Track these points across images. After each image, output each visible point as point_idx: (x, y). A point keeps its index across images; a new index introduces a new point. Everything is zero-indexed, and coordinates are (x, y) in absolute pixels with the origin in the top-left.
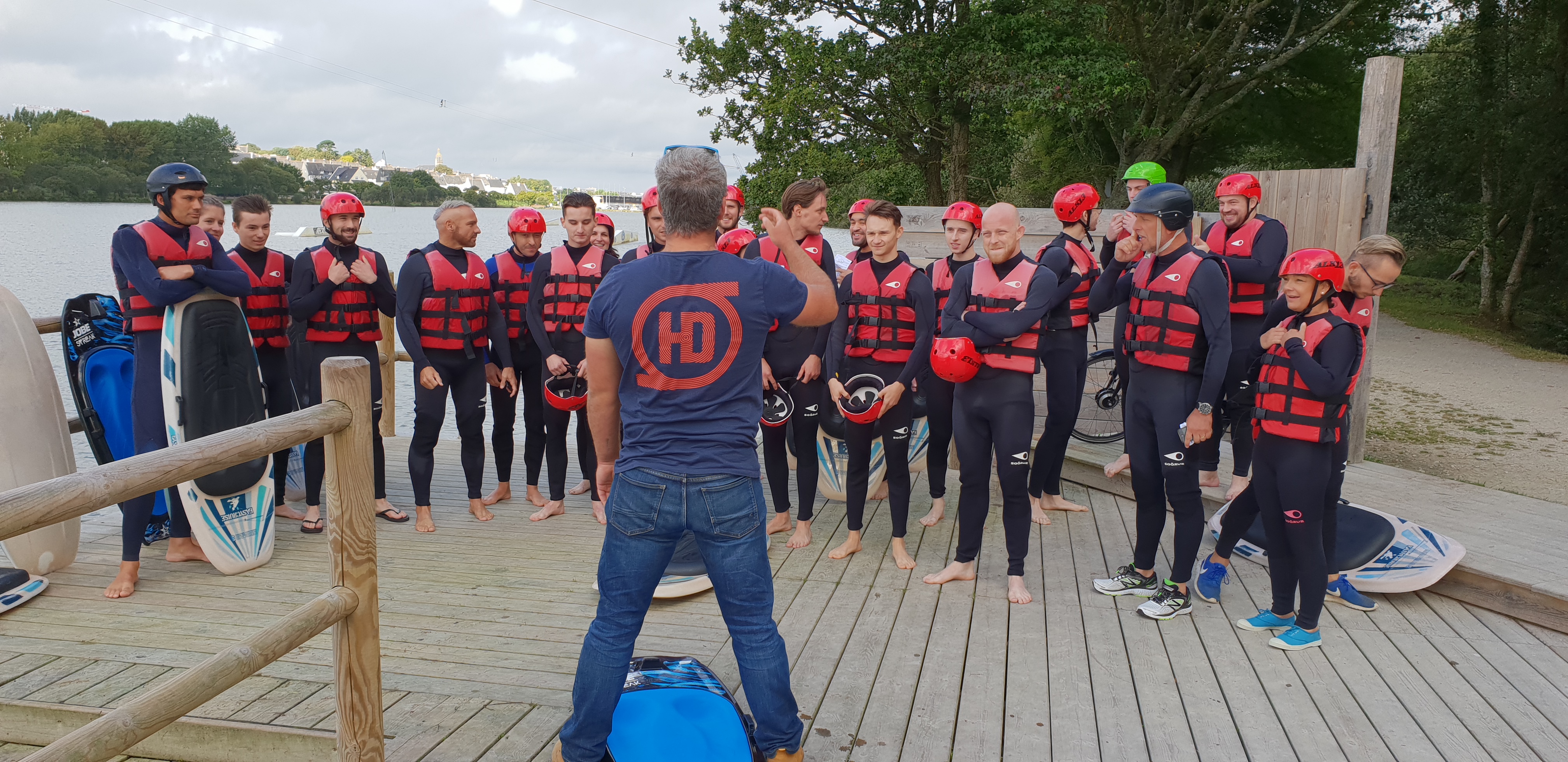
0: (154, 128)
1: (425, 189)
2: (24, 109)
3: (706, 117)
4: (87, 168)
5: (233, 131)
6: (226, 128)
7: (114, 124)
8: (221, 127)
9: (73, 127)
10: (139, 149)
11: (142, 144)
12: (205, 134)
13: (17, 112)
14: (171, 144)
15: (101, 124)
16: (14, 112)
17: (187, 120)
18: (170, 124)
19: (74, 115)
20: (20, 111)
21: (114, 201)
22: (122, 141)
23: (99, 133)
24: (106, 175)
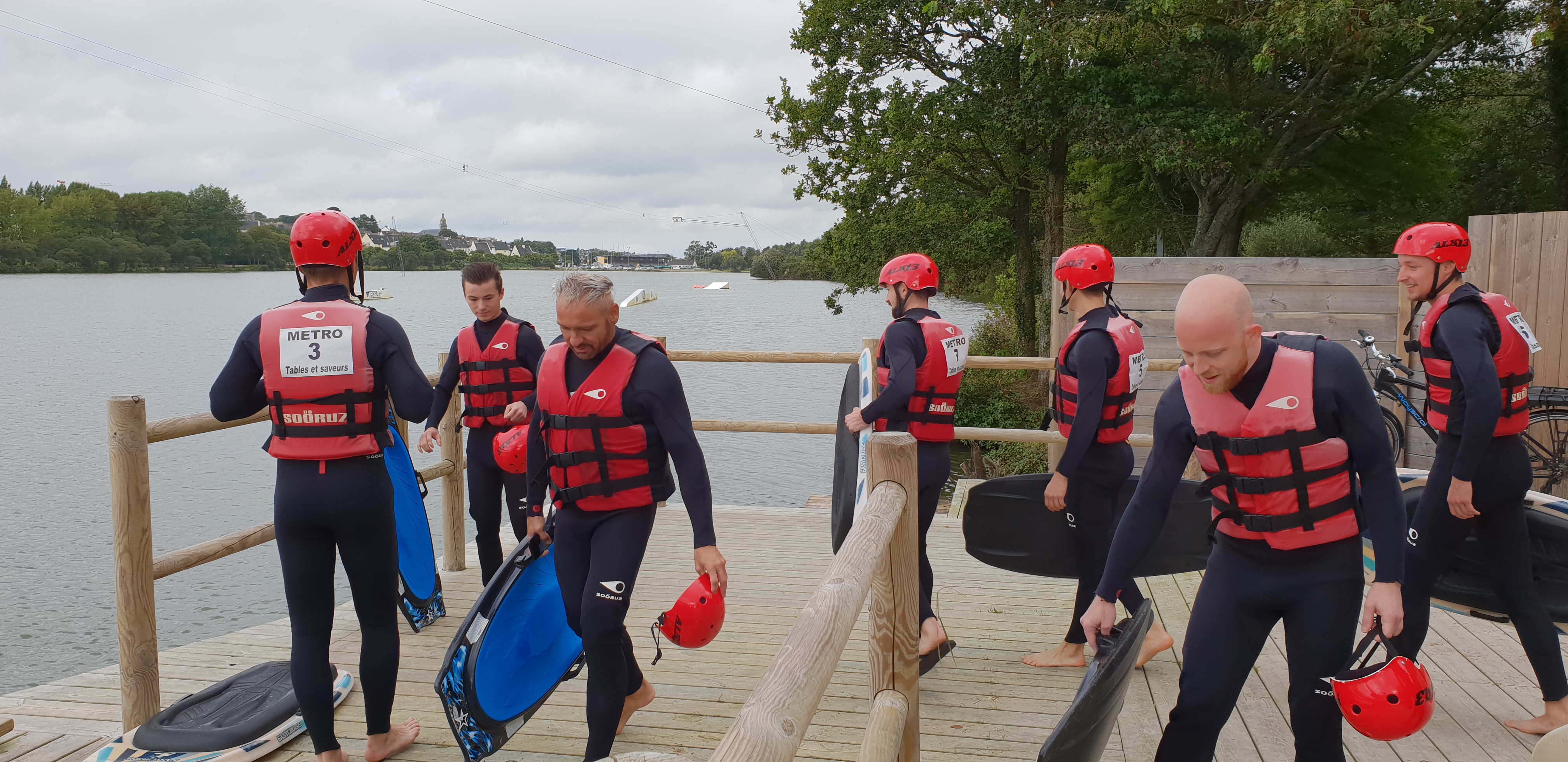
0: (166, 199)
1: (432, 253)
2: (37, 183)
3: (791, 175)
4: (99, 239)
5: (243, 201)
6: (236, 198)
7: (126, 196)
8: (231, 196)
9: (85, 199)
10: (150, 220)
11: (153, 215)
12: (215, 204)
13: (31, 186)
14: (181, 214)
15: (113, 196)
16: (28, 186)
17: (198, 191)
18: (180, 195)
19: (85, 187)
20: (34, 184)
21: (125, 272)
22: (133, 213)
23: (112, 205)
24: (117, 245)
